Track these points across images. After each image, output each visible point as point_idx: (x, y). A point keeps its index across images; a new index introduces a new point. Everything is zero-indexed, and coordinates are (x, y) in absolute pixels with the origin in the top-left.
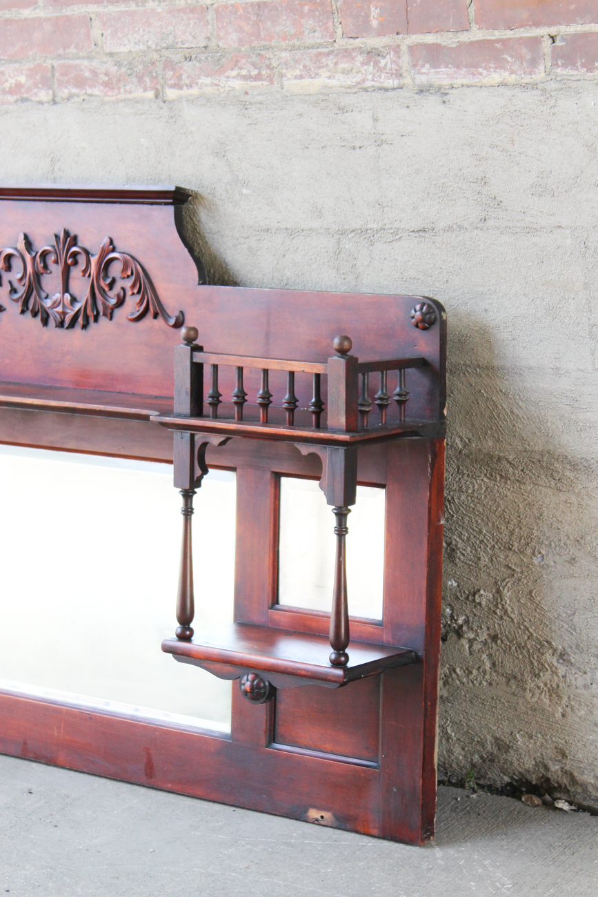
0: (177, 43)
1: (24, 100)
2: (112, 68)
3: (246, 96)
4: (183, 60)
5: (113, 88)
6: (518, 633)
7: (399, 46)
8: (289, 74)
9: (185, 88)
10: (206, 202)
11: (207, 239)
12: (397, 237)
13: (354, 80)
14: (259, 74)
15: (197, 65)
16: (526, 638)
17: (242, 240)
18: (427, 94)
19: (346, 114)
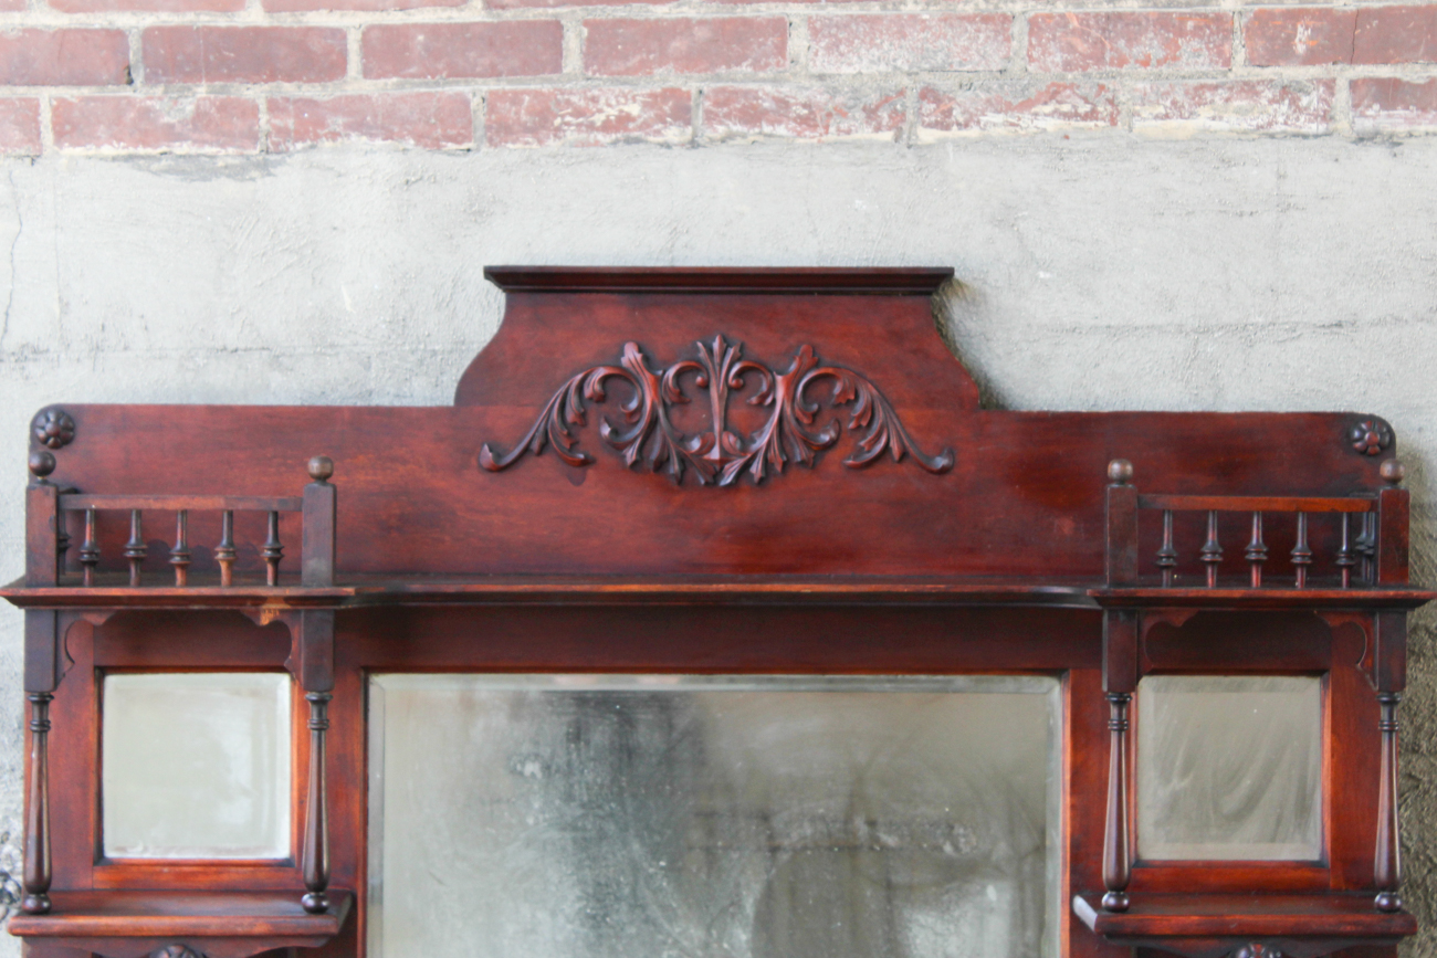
0: (951, 65)
1: (631, 141)
2: (819, 97)
3: (1066, 142)
4: (956, 88)
5: (814, 126)
6: (1414, 866)
7: (1334, 80)
8: (1146, 112)
9: (955, 128)
10: (966, 290)
11: (958, 345)
12: (1295, 335)
13: (1254, 123)
14: (1094, 111)
15: (983, 96)
16: (1425, 871)
17: (1024, 345)
18: (1369, 143)
19: (1234, 168)
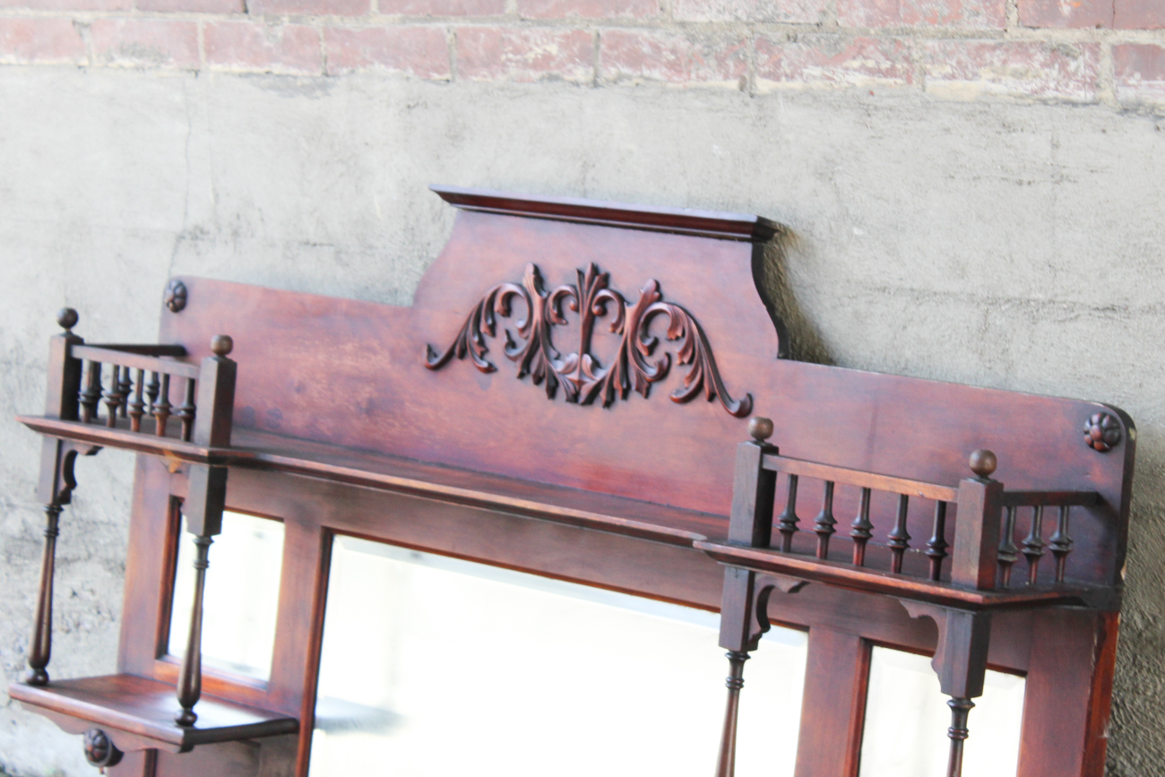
0: (778, 16)
1: (552, 78)
2: (682, 43)
3: (871, 97)
4: (784, 39)
5: (680, 72)
7: (1098, 45)
8: (936, 71)
9: (783, 79)
10: (798, 242)
11: (795, 295)
12: (1073, 315)
13: (1029, 87)
14: (893, 68)
15: (804, 48)
17: (846, 301)
18: (1134, 115)
19: (1014, 134)
